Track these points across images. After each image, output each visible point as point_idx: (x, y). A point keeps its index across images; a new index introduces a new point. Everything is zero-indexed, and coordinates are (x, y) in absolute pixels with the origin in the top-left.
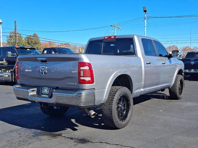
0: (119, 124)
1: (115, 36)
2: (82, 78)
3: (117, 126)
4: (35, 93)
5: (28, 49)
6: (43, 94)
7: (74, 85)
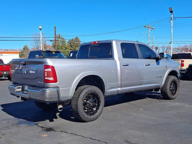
0: (86, 118)
1: (99, 41)
2: (46, 78)
3: (84, 120)
4: (20, 90)
5: (53, 53)
6: (25, 91)
7: (42, 84)
